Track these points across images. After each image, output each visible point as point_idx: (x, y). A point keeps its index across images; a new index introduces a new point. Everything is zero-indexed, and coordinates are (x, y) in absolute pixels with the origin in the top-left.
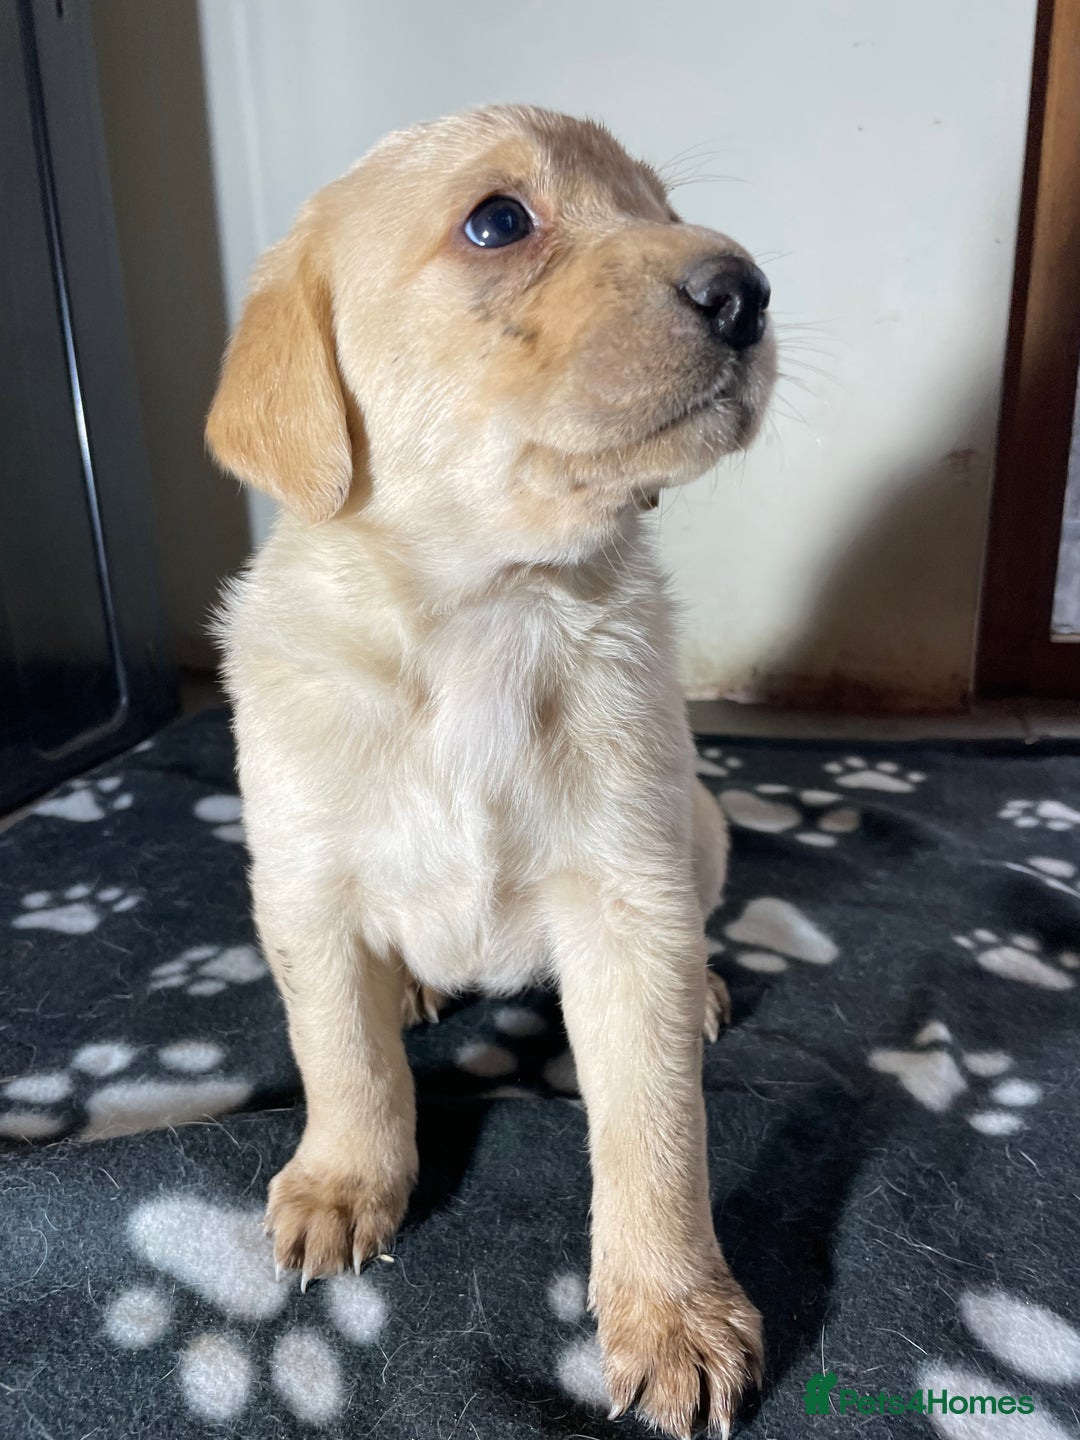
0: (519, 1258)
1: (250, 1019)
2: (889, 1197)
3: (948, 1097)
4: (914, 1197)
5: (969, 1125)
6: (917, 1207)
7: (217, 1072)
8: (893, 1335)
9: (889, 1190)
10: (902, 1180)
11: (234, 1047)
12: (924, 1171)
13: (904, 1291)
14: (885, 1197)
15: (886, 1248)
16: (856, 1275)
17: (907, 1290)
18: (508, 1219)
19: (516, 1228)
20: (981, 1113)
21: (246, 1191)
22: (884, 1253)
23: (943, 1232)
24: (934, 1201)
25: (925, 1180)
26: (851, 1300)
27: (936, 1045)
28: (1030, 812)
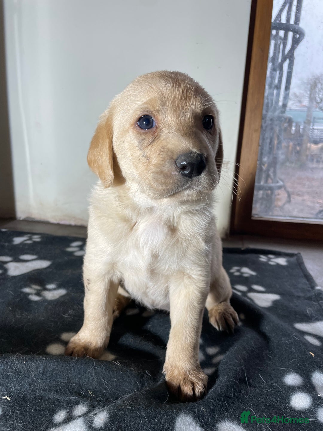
28: (238, 271)
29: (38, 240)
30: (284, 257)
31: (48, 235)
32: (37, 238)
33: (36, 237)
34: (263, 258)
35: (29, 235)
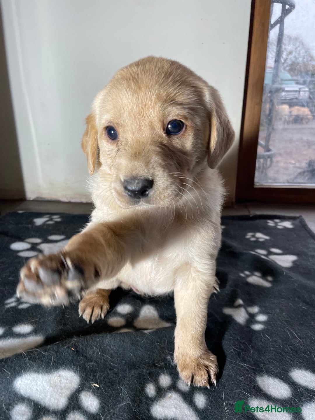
0: (135, 380)
1: (40, 315)
2: (234, 352)
3: (245, 320)
4: (240, 351)
5: (251, 328)
6: (242, 354)
7: (32, 333)
8: (240, 392)
9: (234, 350)
10: (237, 346)
11: (37, 325)
12: (242, 343)
13: (241, 378)
14: (233, 352)
15: (235, 367)
16: (228, 376)
17: (242, 378)
18: (130, 369)
19: (133, 371)
20: (254, 324)
21: (50, 367)
22: (235, 368)
23: (249, 360)
24: (245, 351)
25: (243, 345)
26: (228, 383)
27: (240, 306)
28: (253, 236)
29: (59, 220)
30: (288, 221)
31: (67, 214)
32: (57, 218)
33: (55, 217)
34: (271, 223)
35: (48, 216)
